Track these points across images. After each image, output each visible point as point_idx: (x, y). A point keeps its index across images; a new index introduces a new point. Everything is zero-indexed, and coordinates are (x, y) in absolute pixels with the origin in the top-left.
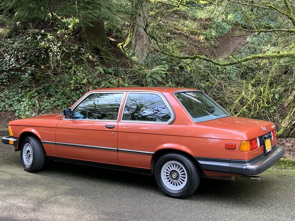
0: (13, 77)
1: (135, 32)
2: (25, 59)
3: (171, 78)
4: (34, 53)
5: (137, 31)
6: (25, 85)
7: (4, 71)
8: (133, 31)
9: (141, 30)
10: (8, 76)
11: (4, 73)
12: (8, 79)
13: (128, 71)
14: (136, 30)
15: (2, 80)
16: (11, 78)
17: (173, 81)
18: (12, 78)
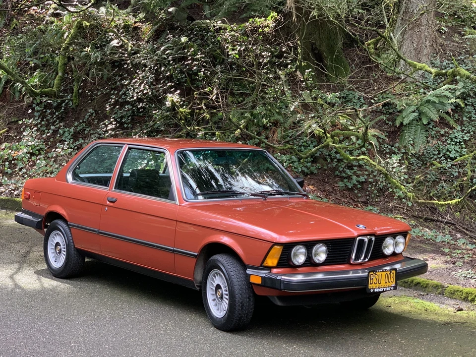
0: (141, 114)
1: (401, 12)
2: (170, 78)
3: (470, 112)
4: (188, 67)
5: (405, 12)
6: (157, 128)
7: (128, 103)
8: (399, 12)
9: (414, 8)
10: (133, 112)
11: (126, 107)
12: (130, 118)
13: (376, 99)
14: (403, 8)
15: (121, 120)
16: (137, 115)
17: (473, 119)
18: (140, 116)
